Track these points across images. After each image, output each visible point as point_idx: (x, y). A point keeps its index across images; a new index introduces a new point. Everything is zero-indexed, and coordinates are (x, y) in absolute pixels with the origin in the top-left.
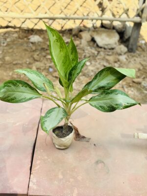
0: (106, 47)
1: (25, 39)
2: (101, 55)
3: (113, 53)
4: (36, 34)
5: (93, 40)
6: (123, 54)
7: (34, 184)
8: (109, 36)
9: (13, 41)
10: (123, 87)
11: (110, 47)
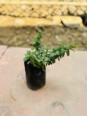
1: (12, 21)
6: (84, 31)
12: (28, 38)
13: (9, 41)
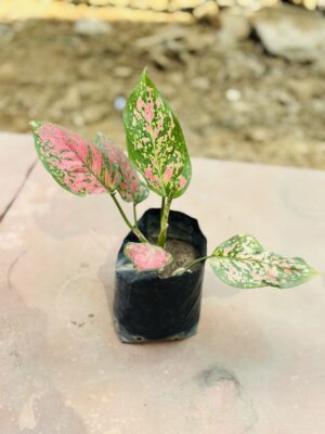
5: (254, 37)
8: (300, 25)
12: (122, 95)
13: (50, 102)
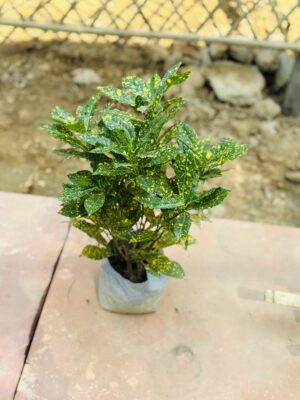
0: (234, 101)
1: (65, 76)
2: (221, 119)
3: (248, 115)
4: (89, 66)
5: (207, 86)
6: (269, 118)
7: (29, 387)
8: (242, 78)
9: (39, 79)
10: (262, 189)
11: (243, 102)
